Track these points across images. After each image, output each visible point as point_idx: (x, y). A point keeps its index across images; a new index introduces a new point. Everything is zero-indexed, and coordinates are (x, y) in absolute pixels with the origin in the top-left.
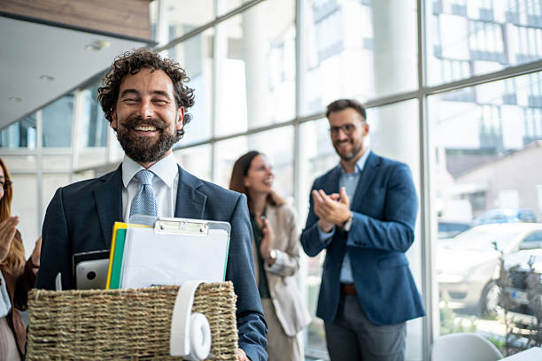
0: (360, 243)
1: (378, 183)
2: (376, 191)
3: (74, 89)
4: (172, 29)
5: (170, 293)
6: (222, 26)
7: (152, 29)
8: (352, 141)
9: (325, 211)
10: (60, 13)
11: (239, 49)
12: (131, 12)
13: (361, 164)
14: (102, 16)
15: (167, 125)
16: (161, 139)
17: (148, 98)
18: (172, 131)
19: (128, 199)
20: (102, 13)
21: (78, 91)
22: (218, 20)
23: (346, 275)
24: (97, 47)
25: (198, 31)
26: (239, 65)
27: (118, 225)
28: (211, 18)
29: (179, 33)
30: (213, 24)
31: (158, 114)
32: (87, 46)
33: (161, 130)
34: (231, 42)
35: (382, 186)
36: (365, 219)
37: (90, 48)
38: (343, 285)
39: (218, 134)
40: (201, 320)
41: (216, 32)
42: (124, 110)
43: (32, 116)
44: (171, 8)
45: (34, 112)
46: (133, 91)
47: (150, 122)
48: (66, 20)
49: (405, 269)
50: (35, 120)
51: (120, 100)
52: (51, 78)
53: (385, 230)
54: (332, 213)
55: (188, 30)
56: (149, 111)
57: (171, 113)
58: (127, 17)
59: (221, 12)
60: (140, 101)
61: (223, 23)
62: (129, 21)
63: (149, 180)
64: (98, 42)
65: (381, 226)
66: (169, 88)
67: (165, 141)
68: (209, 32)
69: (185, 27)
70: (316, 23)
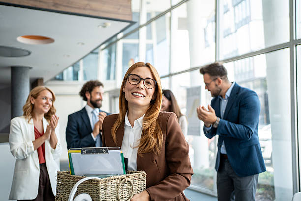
0: (224, 135)
2: (234, 109)
4: (149, 14)
6: (174, 11)
9: (203, 116)
10: (84, 9)
11: (185, 23)
12: (121, 6)
14: (106, 9)
20: (106, 8)
22: (172, 8)
24: (104, 26)
25: (163, 14)
26: (185, 33)
28: (169, 7)
29: (153, 16)
30: (169, 10)
32: (99, 26)
34: (180, 19)
35: (236, 106)
36: (226, 122)
37: (100, 27)
39: (173, 72)
41: (171, 15)
43: (78, 63)
45: (79, 60)
48: (87, 13)
49: (254, 147)
50: (79, 65)
52: (83, 44)
54: (206, 117)
55: (157, 14)
58: (119, 9)
59: (174, 4)
62: (120, 11)
64: (104, 23)
68: (168, 14)
69: (156, 12)
70: (234, 7)
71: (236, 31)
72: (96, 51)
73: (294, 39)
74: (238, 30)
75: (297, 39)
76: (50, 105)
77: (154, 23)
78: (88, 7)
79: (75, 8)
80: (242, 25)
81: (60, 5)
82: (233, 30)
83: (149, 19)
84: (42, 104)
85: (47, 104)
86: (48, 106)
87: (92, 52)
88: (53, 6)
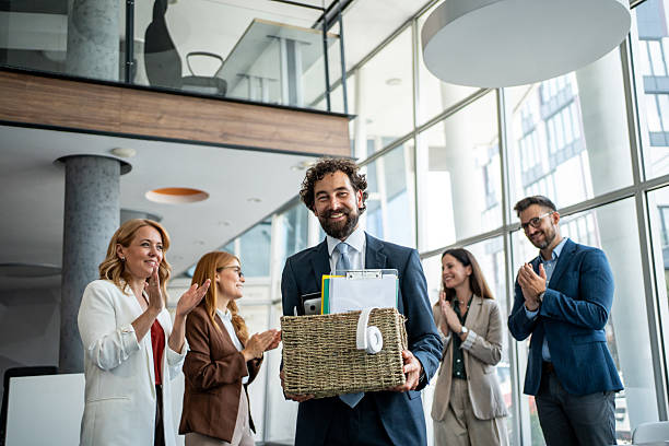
0: (552, 315)
1: (572, 268)
2: (570, 274)
3: (270, 216)
4: (371, 143)
5: (357, 315)
6: (422, 137)
7: (351, 145)
8: (543, 232)
10: (270, 140)
11: (444, 158)
12: (331, 132)
13: (558, 251)
15: (350, 210)
16: (349, 221)
17: (334, 195)
18: (355, 211)
19: (333, 263)
21: (275, 216)
22: (417, 130)
23: (546, 352)
24: (301, 167)
25: (399, 142)
27: (325, 277)
28: (412, 129)
29: (379, 147)
30: (413, 135)
31: (343, 204)
32: (292, 168)
33: (347, 215)
34: (433, 150)
35: (575, 270)
36: (557, 294)
37: (294, 169)
38: (545, 364)
40: (375, 330)
41: (416, 143)
42: (321, 206)
44: (369, 122)
45: (233, 240)
46: (322, 192)
47: (339, 211)
49: (600, 344)
51: (316, 199)
52: (258, 201)
53: (573, 306)
55: (389, 142)
56: (336, 204)
57: (353, 200)
58: (328, 138)
59: (420, 123)
60: (329, 197)
61: (423, 133)
62: (330, 141)
63: (345, 250)
64: (302, 163)
65: (571, 303)
66: (347, 183)
67: (351, 221)
68: (411, 142)
69: (384, 139)
70: (546, 120)
71: (553, 171)
72: (268, 220)
73: (642, 180)
74: (559, 169)
75: (647, 179)
76: (158, 258)
77: (380, 161)
78: (277, 137)
79: (255, 139)
80: (566, 159)
81: (233, 135)
82: (546, 170)
83: (371, 153)
84: (141, 257)
85: (152, 255)
86: (155, 259)
87: (263, 223)
88: (221, 137)
